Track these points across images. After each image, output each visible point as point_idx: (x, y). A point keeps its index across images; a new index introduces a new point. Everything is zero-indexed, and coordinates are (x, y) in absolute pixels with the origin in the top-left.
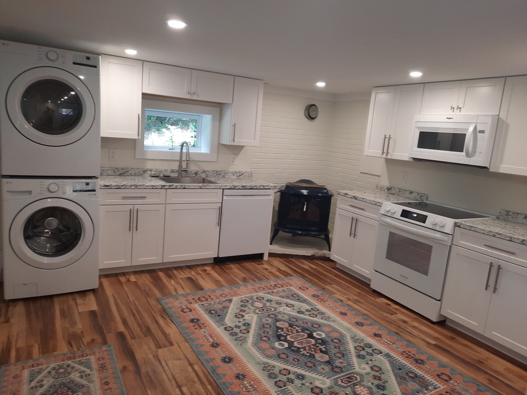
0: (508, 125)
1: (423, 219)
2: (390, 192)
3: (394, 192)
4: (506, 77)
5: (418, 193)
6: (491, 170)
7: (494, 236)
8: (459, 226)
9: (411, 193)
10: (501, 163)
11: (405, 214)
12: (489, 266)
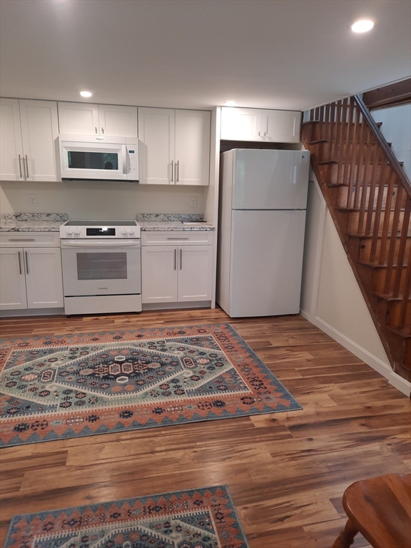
0: (146, 146)
1: (112, 232)
2: (21, 219)
3: (25, 218)
4: (138, 107)
5: (57, 214)
6: (140, 183)
7: (172, 230)
8: (145, 230)
9: (48, 215)
10: (147, 177)
11: (90, 232)
12: (173, 253)
